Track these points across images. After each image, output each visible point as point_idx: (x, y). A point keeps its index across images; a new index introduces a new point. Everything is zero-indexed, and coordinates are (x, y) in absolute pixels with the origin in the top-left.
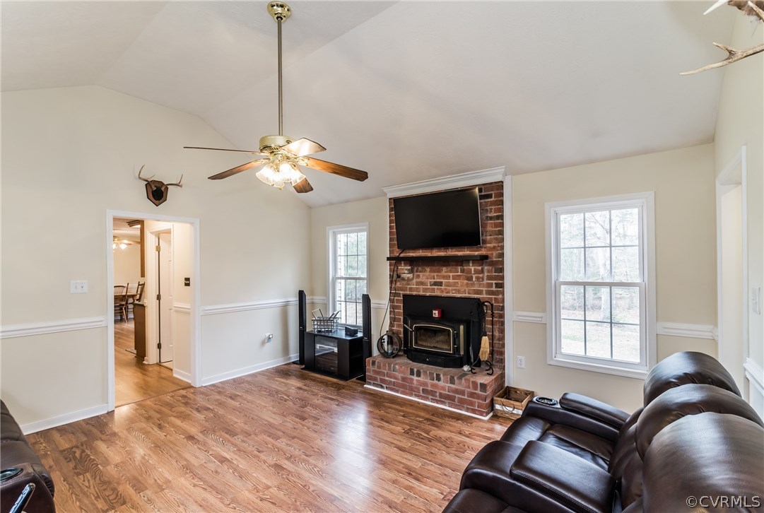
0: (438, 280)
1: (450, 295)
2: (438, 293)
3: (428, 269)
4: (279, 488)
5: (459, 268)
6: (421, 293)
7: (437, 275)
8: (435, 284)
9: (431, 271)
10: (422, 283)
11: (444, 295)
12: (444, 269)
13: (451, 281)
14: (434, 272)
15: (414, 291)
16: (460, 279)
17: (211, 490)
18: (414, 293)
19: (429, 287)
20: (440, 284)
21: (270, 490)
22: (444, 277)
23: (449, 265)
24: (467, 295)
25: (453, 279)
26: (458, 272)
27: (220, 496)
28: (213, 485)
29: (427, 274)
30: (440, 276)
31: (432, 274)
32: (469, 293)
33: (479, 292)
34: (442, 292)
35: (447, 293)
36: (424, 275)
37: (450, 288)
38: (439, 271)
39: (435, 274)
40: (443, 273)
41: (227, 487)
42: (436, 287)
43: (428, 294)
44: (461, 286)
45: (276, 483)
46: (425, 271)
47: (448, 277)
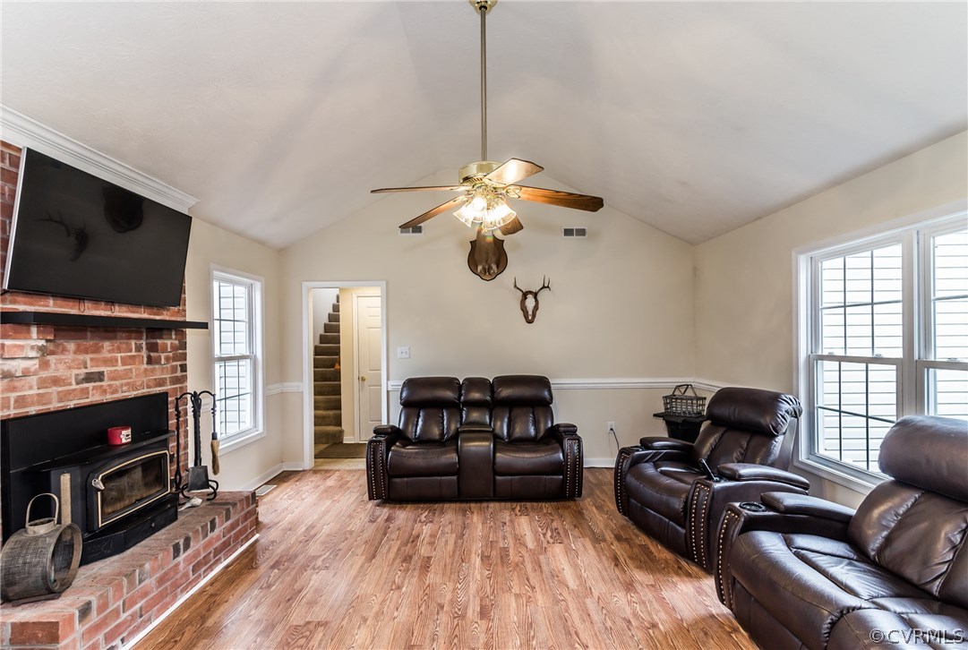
0: (95, 370)
1: (119, 396)
2: (95, 398)
3: (71, 346)
4: (510, 589)
5: (133, 343)
6: (55, 405)
7: (92, 359)
8: (89, 378)
9: (78, 351)
10: (56, 381)
11: (109, 397)
12: (107, 345)
13: (120, 368)
14: (86, 351)
15: (32, 404)
16: (134, 364)
17: (571, 629)
18: (33, 410)
19: (74, 386)
20: (99, 377)
21: (518, 592)
22: (108, 362)
23: (115, 338)
24: (145, 391)
25: (123, 364)
26: (131, 351)
27: (566, 614)
28: (566, 634)
29: (69, 357)
30: (97, 360)
31: (81, 357)
32: (148, 387)
33: (161, 383)
34: (105, 392)
35: (113, 393)
36: (60, 361)
37: (118, 383)
38: (97, 350)
39: (88, 357)
40: (105, 354)
41: (552, 622)
42: (90, 385)
43: (71, 404)
44: (137, 375)
45: (507, 595)
46: (64, 350)
47: (113, 362)
